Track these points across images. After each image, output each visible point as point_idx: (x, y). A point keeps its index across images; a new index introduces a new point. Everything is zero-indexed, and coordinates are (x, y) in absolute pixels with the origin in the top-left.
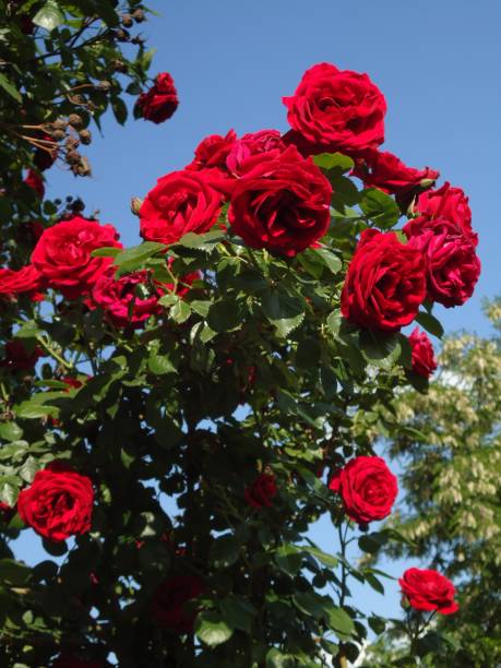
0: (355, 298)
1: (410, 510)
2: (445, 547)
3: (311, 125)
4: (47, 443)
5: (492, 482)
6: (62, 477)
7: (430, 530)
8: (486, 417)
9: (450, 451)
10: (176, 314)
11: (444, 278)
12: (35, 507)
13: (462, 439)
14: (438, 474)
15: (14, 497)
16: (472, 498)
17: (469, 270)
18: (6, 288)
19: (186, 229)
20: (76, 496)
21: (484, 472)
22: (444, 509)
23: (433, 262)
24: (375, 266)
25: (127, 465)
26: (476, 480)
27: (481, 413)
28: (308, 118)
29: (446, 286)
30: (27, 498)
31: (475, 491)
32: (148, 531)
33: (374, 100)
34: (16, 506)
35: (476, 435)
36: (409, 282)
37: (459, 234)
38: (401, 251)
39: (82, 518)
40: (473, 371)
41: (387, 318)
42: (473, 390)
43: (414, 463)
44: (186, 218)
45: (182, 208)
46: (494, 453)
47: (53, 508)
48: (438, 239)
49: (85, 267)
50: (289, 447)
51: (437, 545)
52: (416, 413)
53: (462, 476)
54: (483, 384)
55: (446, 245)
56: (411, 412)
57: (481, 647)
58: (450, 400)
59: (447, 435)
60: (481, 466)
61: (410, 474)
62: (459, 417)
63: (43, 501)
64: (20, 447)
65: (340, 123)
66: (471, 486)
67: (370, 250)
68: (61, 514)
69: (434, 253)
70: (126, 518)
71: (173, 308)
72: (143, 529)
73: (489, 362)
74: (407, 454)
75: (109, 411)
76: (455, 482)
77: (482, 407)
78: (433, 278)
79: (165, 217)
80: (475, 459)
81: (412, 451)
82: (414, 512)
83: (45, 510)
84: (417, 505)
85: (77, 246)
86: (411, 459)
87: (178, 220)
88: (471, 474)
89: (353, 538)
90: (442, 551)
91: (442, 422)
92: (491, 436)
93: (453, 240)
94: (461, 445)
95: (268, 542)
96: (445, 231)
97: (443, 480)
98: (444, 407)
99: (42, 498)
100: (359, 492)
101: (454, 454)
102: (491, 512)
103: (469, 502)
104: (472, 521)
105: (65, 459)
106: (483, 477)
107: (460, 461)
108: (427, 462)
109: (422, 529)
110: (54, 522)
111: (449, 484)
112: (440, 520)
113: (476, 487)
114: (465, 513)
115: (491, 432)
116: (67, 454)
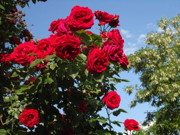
0: (90, 67)
1: (144, 88)
2: (156, 97)
3: (74, 23)
4: (25, 100)
5: (167, 76)
6: (29, 111)
7: (150, 93)
8: (163, 57)
9: (153, 69)
10: (52, 67)
11: (114, 56)
12: (23, 119)
13: (157, 65)
14: (150, 76)
15: (18, 116)
16: (162, 82)
17: (120, 53)
18: (8, 60)
19: (47, 54)
20: (34, 115)
21: (164, 74)
22: (154, 86)
23: (110, 53)
24: (94, 59)
25: (47, 104)
26: (162, 76)
27: (161, 56)
28: (73, 21)
29: (115, 58)
30: (21, 117)
31: (162, 80)
32: (55, 120)
33: (90, 14)
34: (19, 119)
35: (161, 63)
36: (103, 60)
37: (116, 44)
38: (100, 53)
39: (36, 121)
40: (157, 43)
41: (99, 70)
42: (158, 50)
43: (143, 74)
44: (47, 51)
45: (45, 49)
46: (166, 67)
47: (28, 119)
48: (111, 47)
49: (26, 58)
50: (91, 90)
51: (153, 97)
52: (141, 59)
53: (158, 76)
54: (161, 47)
55: (113, 48)
56: (140, 59)
57: (170, 126)
58: (151, 53)
59: (152, 64)
60: (163, 72)
61: (142, 77)
62: (155, 58)
63: (25, 118)
64: (18, 103)
65: (82, 22)
66: (161, 78)
67: (92, 54)
68: (31, 120)
69: (110, 51)
70: (49, 117)
71: (51, 66)
72: (54, 120)
73: (162, 40)
74: (140, 71)
75: (40, 91)
76: (156, 78)
77: (161, 54)
78: (110, 57)
79: (41, 51)
80: (161, 70)
81: (142, 71)
82: (145, 88)
83: (26, 120)
84: (146, 86)
85: (24, 52)
86: (142, 73)
87: (45, 52)
88: (160, 75)
89: (111, 113)
90: (155, 99)
91: (150, 61)
92: (166, 63)
93: (114, 46)
94: (156, 67)
95: (87, 119)
96: (112, 44)
97: (152, 78)
98: (150, 56)
99: (25, 117)
100: (110, 101)
101: (155, 70)
102: (168, 86)
103: (161, 84)
104: (162, 89)
105: (30, 104)
106: (164, 75)
107: (157, 71)
108: (147, 73)
109: (148, 93)
110: (29, 123)
111: (154, 79)
112: (153, 90)
113: (162, 79)
114: (160, 88)
115: (165, 61)
116: (31, 103)
